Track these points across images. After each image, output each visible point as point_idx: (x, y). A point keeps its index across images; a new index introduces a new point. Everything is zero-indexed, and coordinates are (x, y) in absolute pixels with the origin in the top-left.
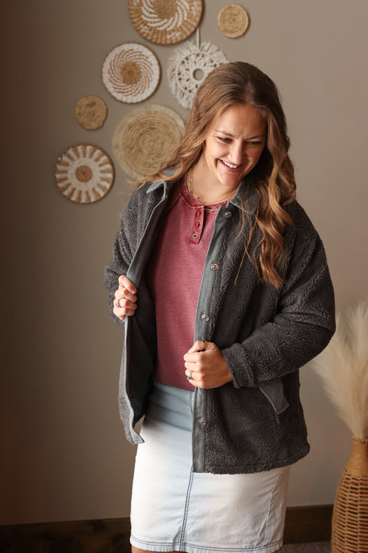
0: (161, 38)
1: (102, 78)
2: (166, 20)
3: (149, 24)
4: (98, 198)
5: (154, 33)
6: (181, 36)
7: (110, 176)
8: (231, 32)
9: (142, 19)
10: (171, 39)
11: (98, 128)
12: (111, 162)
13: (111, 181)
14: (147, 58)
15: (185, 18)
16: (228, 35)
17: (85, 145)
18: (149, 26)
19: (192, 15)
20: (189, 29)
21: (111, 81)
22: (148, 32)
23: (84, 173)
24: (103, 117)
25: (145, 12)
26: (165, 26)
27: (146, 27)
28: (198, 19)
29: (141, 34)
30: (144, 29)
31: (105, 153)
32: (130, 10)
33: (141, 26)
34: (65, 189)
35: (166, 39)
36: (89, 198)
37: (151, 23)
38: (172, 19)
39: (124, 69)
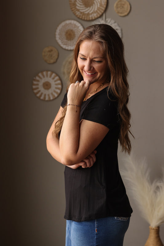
0: (87, 17)
1: (55, 37)
2: (89, 8)
3: (80, 11)
4: (54, 98)
5: (83, 15)
6: (97, 15)
7: (60, 86)
8: (121, 13)
9: (76, 8)
10: (92, 17)
11: (54, 63)
12: (60, 79)
13: (60, 89)
14: (78, 27)
15: (99, 6)
16: (120, 15)
17: (47, 71)
18: (80, 12)
19: (102, 4)
20: (101, 12)
21: (60, 39)
22: (80, 14)
23: (47, 85)
24: (56, 57)
25: (78, 5)
26: (89, 11)
27: (79, 12)
28: (105, 6)
29: (77, 16)
30: (78, 13)
31: (57, 75)
32: (70, 4)
33: (77, 12)
34: (37, 93)
35: (89, 18)
36: (49, 98)
37: (82, 10)
38: (92, 7)
39: (67, 33)
